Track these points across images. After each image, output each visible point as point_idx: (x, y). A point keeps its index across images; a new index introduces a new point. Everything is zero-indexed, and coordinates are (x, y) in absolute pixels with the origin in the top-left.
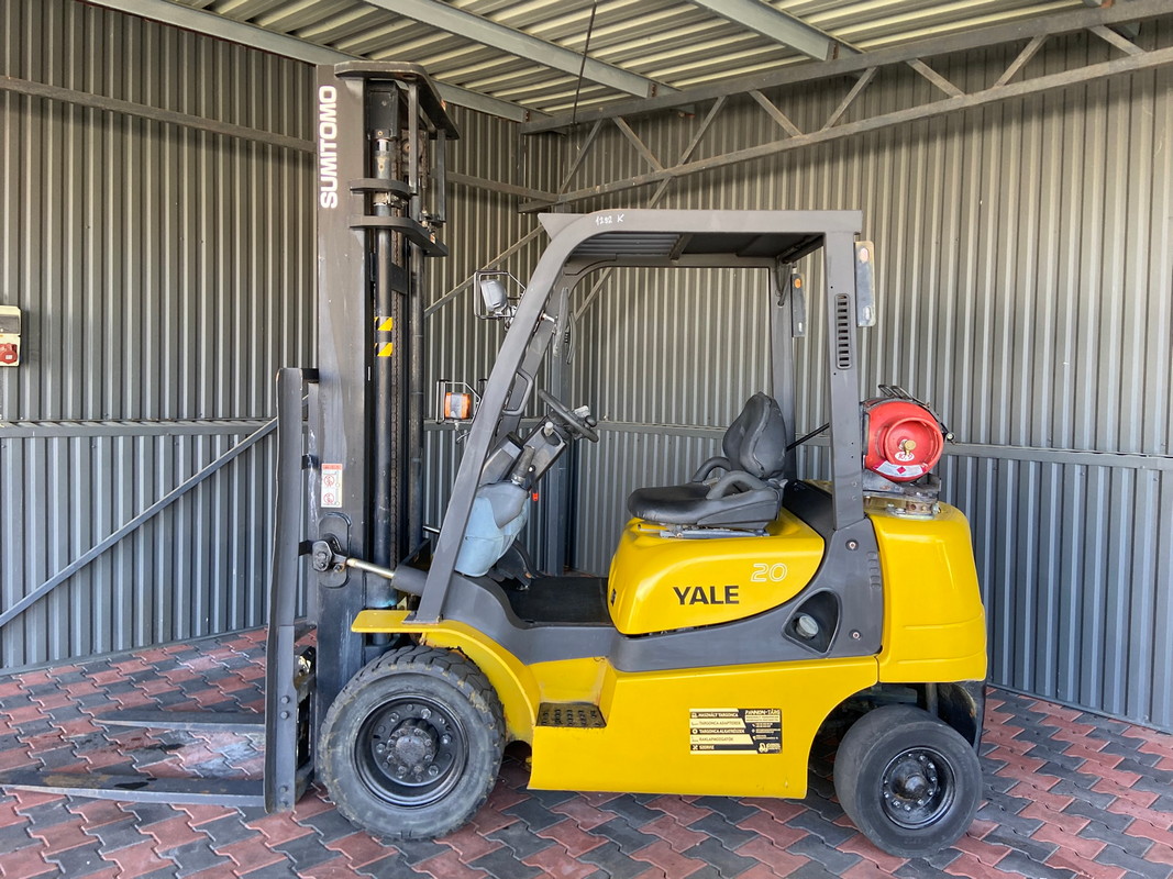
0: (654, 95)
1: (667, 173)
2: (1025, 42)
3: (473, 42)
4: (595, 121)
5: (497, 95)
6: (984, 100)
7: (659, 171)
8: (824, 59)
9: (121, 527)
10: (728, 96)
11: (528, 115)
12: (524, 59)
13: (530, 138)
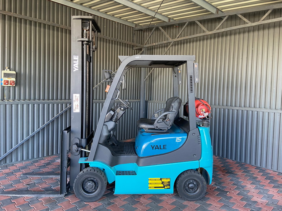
0: (169, 21)
1: (173, 40)
2: (268, 10)
3: (128, 7)
4: (154, 27)
5: (129, 21)
6: (257, 24)
7: (170, 40)
8: (215, 13)
9: (41, 127)
10: (189, 22)
11: (136, 26)
12: (139, 11)
13: (136, 31)
